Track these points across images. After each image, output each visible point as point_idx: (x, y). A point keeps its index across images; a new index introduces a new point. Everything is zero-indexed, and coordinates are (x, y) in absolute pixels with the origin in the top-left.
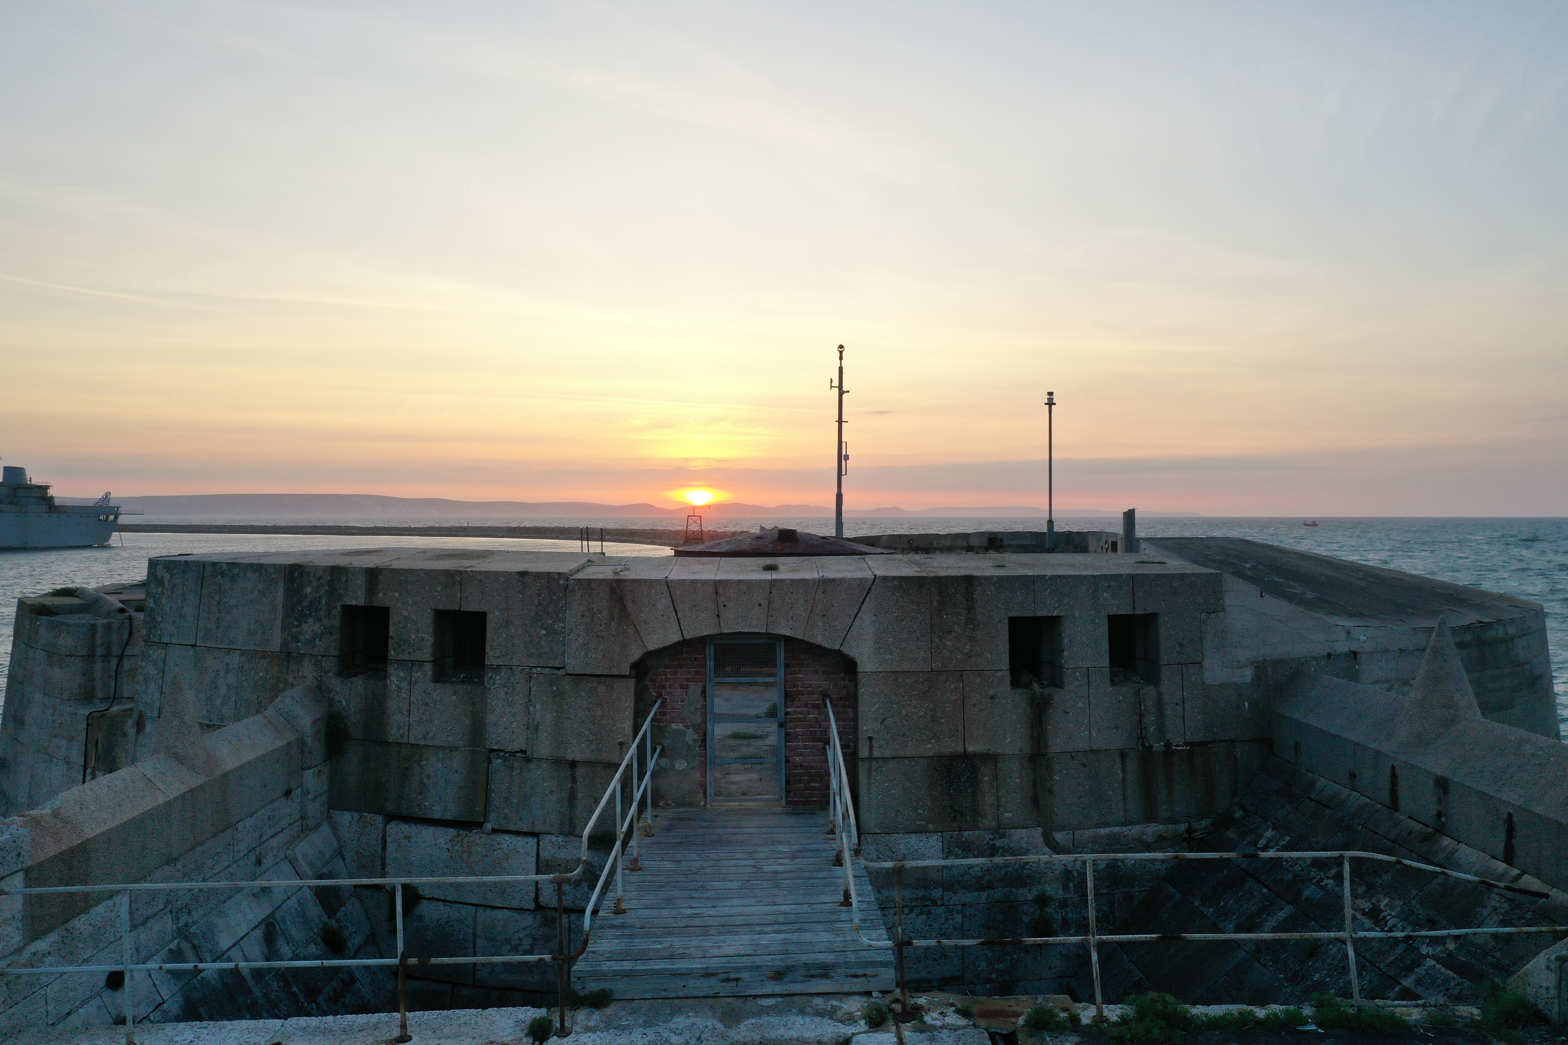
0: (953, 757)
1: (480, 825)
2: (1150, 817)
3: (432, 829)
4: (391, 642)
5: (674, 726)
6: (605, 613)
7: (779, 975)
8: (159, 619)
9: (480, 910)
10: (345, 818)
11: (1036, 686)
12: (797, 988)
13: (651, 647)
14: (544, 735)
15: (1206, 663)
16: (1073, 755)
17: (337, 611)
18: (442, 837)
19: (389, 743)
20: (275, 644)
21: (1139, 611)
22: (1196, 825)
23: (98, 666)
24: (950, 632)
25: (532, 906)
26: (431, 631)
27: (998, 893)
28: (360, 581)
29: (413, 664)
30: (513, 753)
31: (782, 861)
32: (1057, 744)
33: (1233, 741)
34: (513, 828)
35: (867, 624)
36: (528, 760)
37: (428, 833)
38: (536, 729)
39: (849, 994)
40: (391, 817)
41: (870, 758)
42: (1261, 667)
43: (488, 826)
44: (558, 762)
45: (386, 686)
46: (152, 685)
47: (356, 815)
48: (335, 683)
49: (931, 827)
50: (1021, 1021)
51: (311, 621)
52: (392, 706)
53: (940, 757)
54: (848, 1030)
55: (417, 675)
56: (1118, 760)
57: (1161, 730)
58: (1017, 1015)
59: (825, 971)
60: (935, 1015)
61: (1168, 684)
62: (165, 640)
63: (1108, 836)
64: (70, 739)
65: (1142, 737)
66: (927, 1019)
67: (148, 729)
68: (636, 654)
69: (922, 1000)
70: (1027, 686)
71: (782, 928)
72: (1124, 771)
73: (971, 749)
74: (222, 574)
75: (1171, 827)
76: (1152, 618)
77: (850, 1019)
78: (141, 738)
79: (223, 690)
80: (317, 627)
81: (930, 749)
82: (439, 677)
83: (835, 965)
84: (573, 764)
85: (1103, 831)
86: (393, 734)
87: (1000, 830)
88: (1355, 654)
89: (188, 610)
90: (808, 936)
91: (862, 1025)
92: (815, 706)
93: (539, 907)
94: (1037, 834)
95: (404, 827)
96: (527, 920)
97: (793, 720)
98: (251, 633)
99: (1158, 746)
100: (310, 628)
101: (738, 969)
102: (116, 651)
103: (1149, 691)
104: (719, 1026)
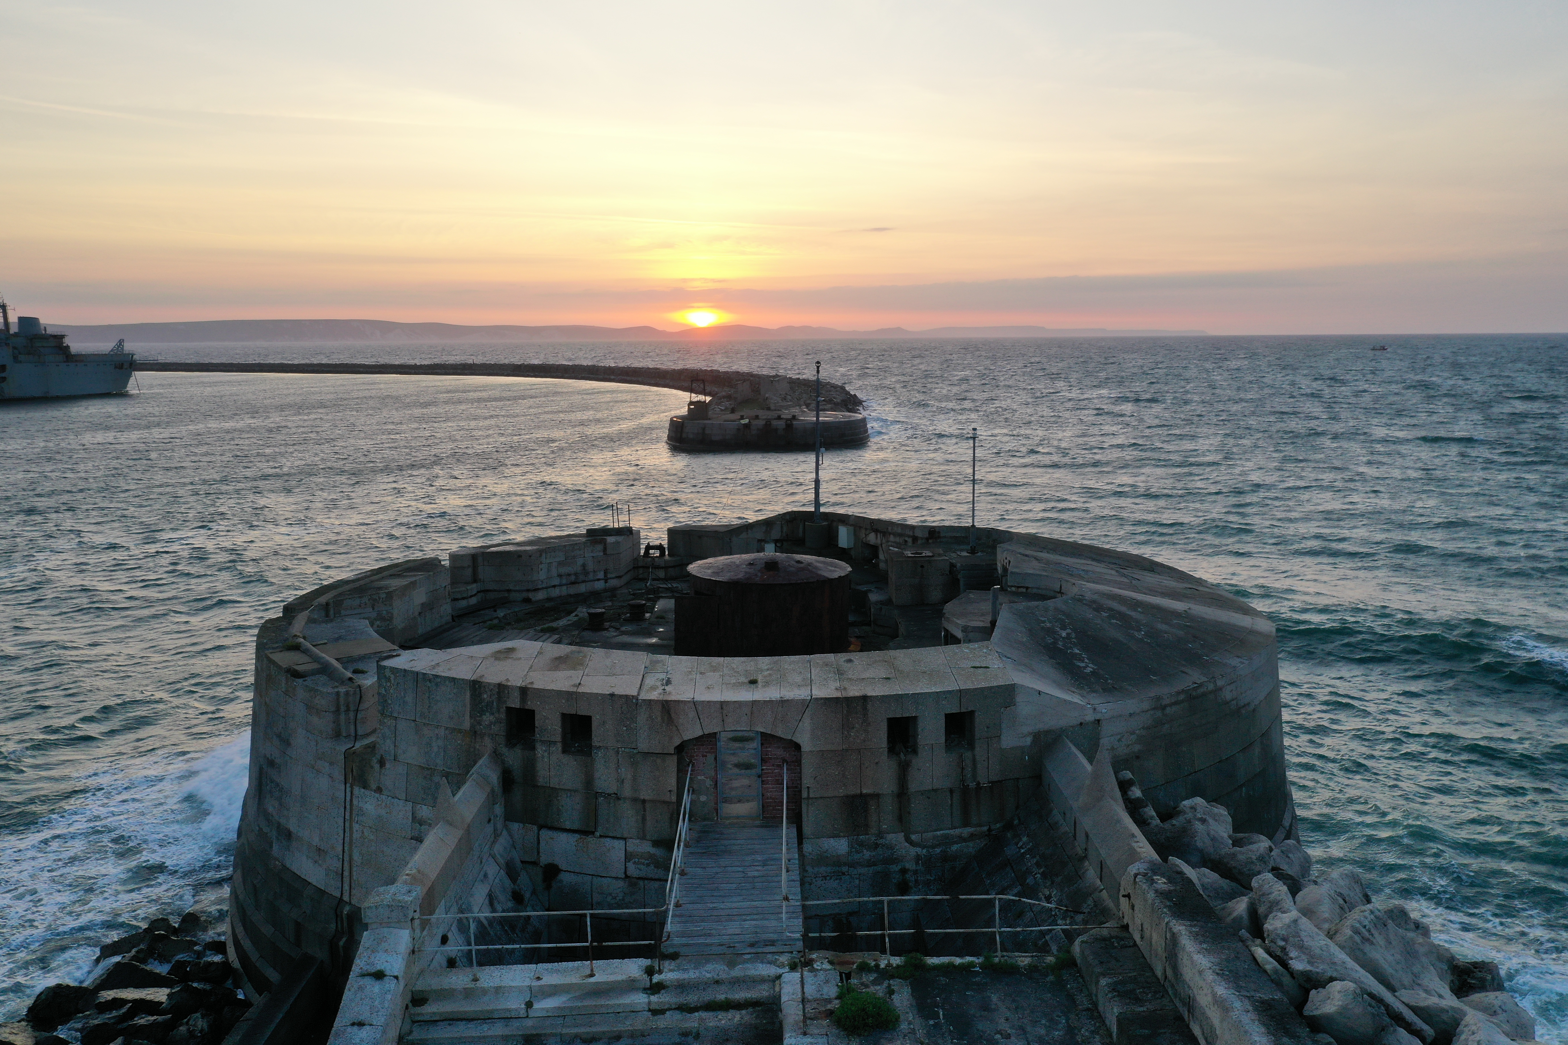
0: (854, 797)
1: (593, 833)
2: (966, 824)
3: (565, 834)
4: (536, 730)
5: (699, 778)
6: (659, 719)
7: (752, 945)
8: (390, 702)
9: (595, 878)
10: (515, 826)
11: (902, 756)
12: (760, 950)
13: (686, 738)
14: (627, 785)
15: (1003, 737)
16: (922, 793)
17: (503, 710)
18: (573, 838)
19: (538, 786)
20: (467, 724)
21: (963, 710)
22: (993, 827)
23: (343, 717)
24: (853, 728)
25: (623, 876)
26: (560, 725)
27: (879, 868)
28: (517, 694)
29: (552, 743)
30: (609, 795)
31: (757, 868)
32: (913, 786)
33: (1018, 779)
34: (611, 834)
35: (807, 724)
36: (619, 799)
37: (563, 837)
38: (623, 781)
39: (782, 953)
40: (541, 827)
41: (808, 798)
42: (1037, 736)
43: (597, 834)
44: (635, 800)
45: (535, 754)
46: (388, 741)
47: (521, 825)
48: (504, 750)
49: (842, 834)
50: (855, 967)
51: (488, 714)
52: (539, 765)
53: (847, 796)
54: (780, 971)
55: (553, 749)
56: (948, 794)
57: (974, 776)
58: (853, 963)
59: (772, 943)
60: (818, 964)
61: (980, 750)
62: (395, 715)
63: (942, 835)
64: (331, 764)
65: (963, 781)
66: (815, 966)
67: (388, 766)
68: (677, 742)
69: (814, 956)
70: (898, 754)
71: (755, 917)
72: (952, 800)
73: (864, 792)
74: (430, 681)
75: (978, 829)
76: (972, 713)
77: (782, 966)
78: (383, 771)
79: (435, 749)
80: (492, 718)
81: (842, 792)
82: (565, 751)
83: (777, 940)
84: (644, 801)
85: (938, 833)
86: (541, 781)
87: (880, 834)
88: (1099, 721)
89: (409, 699)
90: (766, 923)
91: (787, 969)
92: (778, 766)
93: (627, 877)
94: (901, 836)
95: (550, 833)
96: (621, 883)
97: (766, 773)
98: (451, 718)
99: (972, 785)
100: (487, 718)
101: (734, 943)
102: (352, 708)
103: (968, 755)
104: (726, 968)
